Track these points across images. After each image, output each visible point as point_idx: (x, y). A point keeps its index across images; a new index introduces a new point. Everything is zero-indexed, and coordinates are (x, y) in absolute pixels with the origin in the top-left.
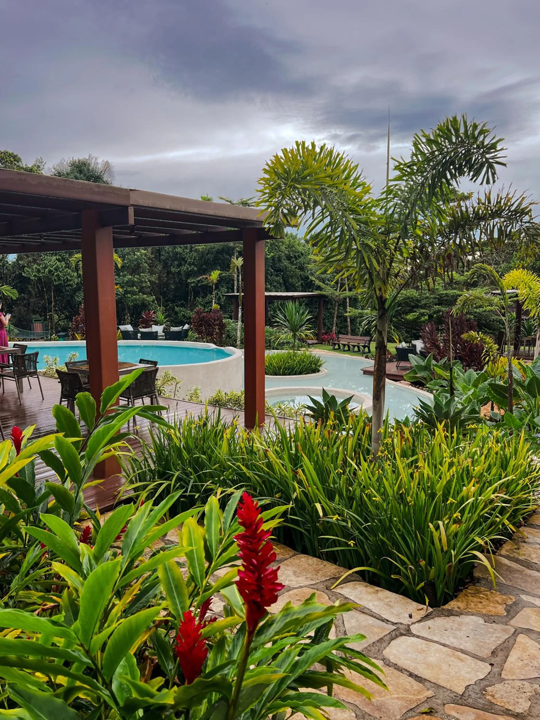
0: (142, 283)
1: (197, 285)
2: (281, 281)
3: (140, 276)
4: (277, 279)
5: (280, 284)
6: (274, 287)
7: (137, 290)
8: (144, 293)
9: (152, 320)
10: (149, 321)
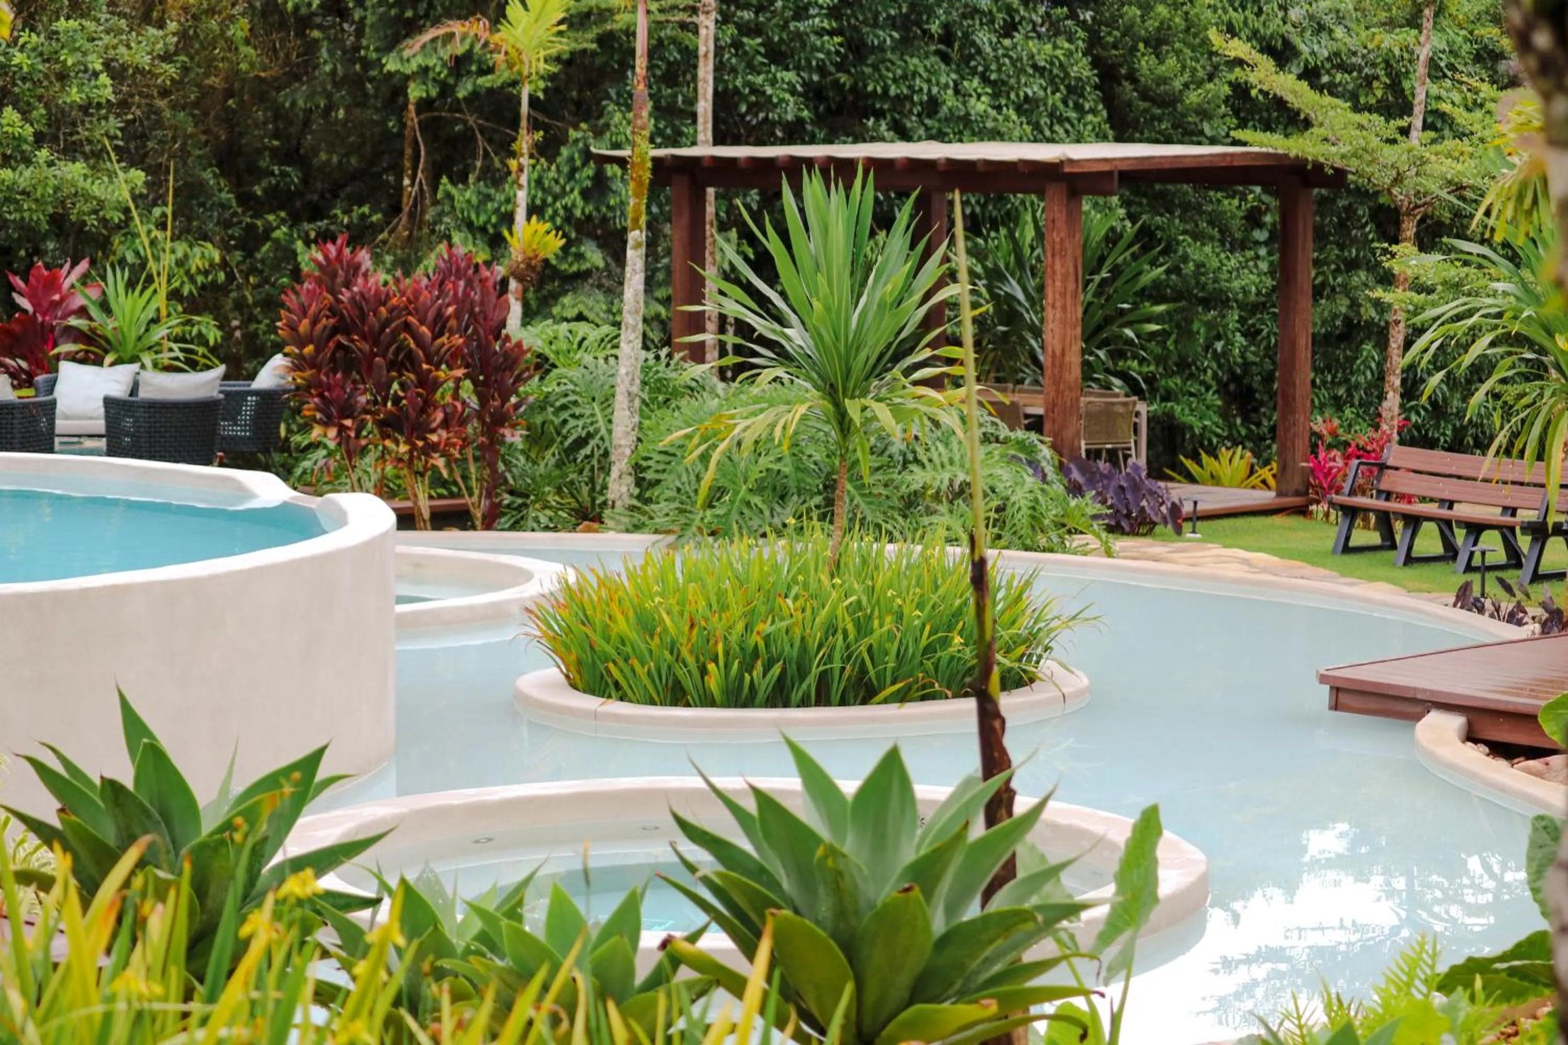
0: (63, 77)
1: (446, 90)
2: (1082, 69)
3: (52, 35)
4: (1042, 51)
5: (1075, 91)
6: (1026, 107)
7: (29, 130)
8: (71, 151)
9: (69, 329)
10: (48, 336)
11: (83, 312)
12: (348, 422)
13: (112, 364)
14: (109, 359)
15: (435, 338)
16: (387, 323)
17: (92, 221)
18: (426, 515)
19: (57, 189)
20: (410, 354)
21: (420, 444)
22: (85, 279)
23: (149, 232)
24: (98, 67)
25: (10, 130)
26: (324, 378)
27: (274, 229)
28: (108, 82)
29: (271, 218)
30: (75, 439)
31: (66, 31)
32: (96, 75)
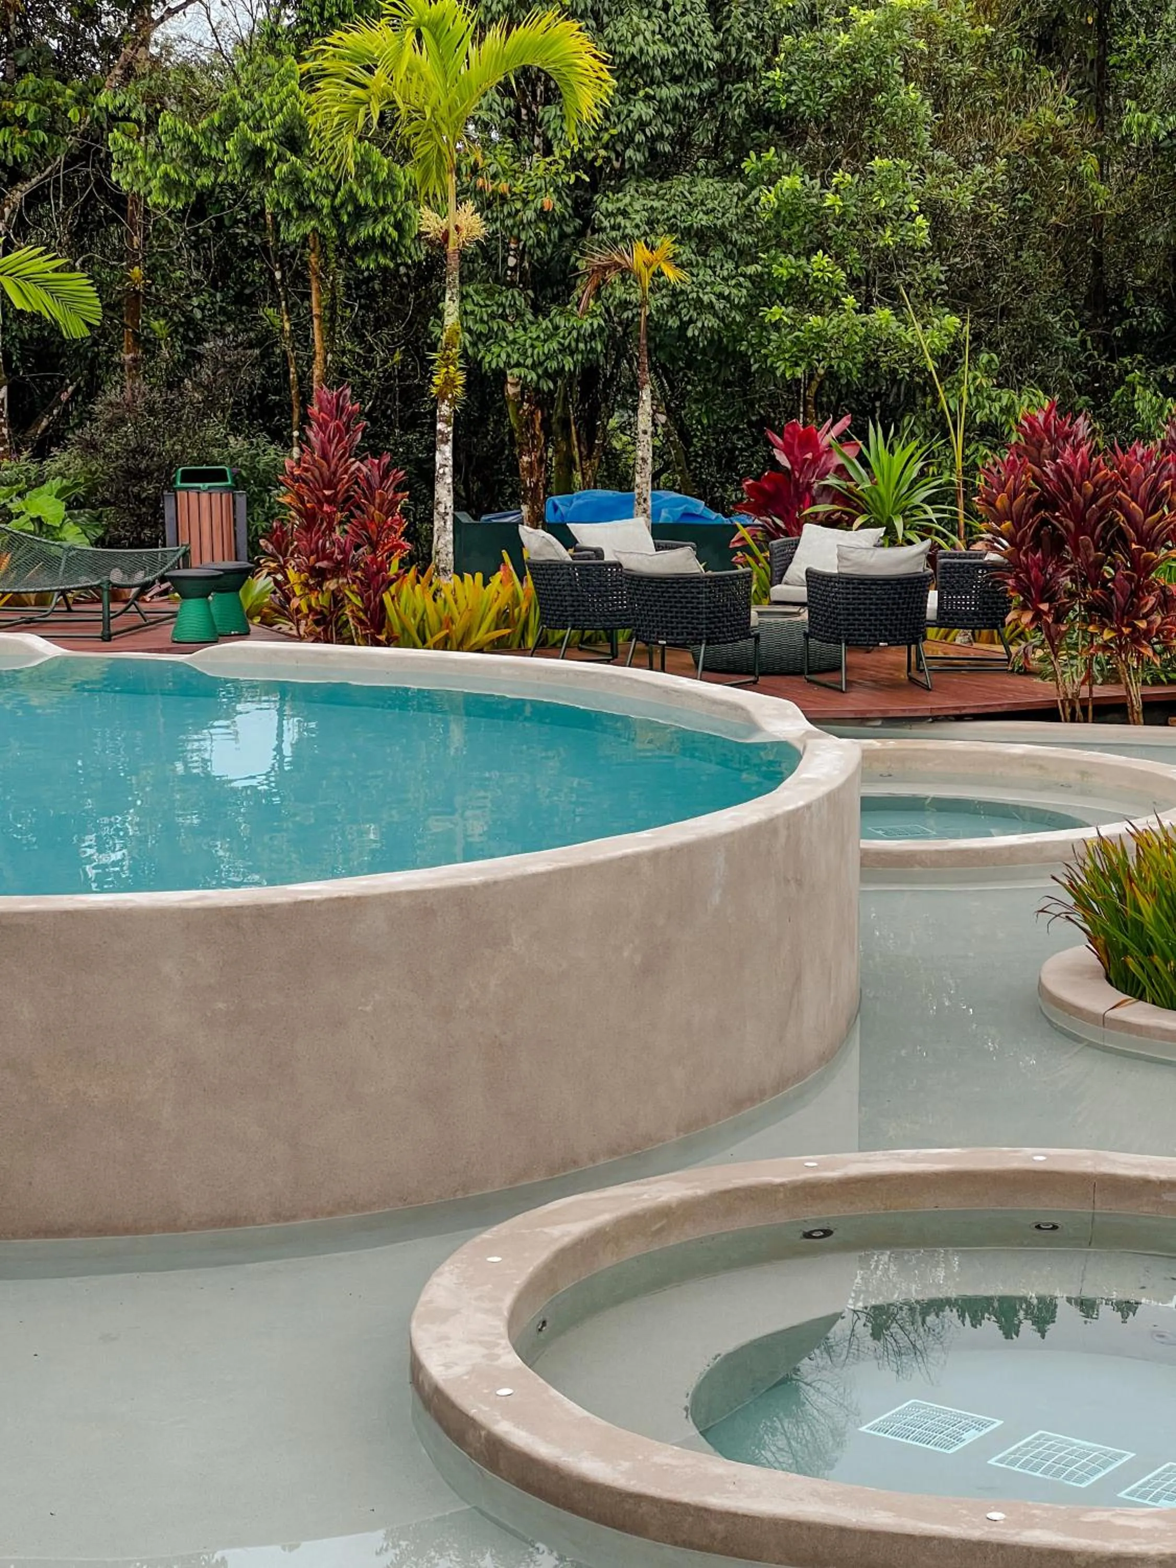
0: (880, 219)
3: (867, 175)
7: (841, 275)
9: (827, 488)
10: (804, 495)
11: (841, 470)
12: (1045, 607)
13: (862, 526)
14: (859, 521)
15: (1146, 516)
16: (1095, 498)
17: (904, 371)
18: (1138, 705)
19: (866, 338)
20: (1121, 533)
21: (1126, 631)
22: (844, 438)
23: (975, 378)
24: (915, 208)
25: (820, 275)
26: (1023, 558)
27: (1127, 373)
28: (925, 224)
29: (1126, 361)
30: (795, 609)
31: (881, 169)
32: (911, 217)
